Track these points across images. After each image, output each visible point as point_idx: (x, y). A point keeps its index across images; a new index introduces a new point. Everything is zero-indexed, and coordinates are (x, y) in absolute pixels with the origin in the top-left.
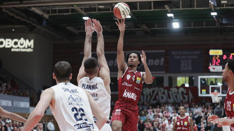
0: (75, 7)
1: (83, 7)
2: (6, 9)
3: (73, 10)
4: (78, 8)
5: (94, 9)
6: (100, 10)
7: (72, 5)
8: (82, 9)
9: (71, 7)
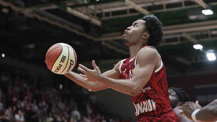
0: (184, 35)
1: (194, 34)
2: (107, 42)
3: (182, 39)
4: (188, 36)
5: (207, 36)
6: (213, 36)
7: (181, 33)
8: (192, 36)
9: (180, 36)
